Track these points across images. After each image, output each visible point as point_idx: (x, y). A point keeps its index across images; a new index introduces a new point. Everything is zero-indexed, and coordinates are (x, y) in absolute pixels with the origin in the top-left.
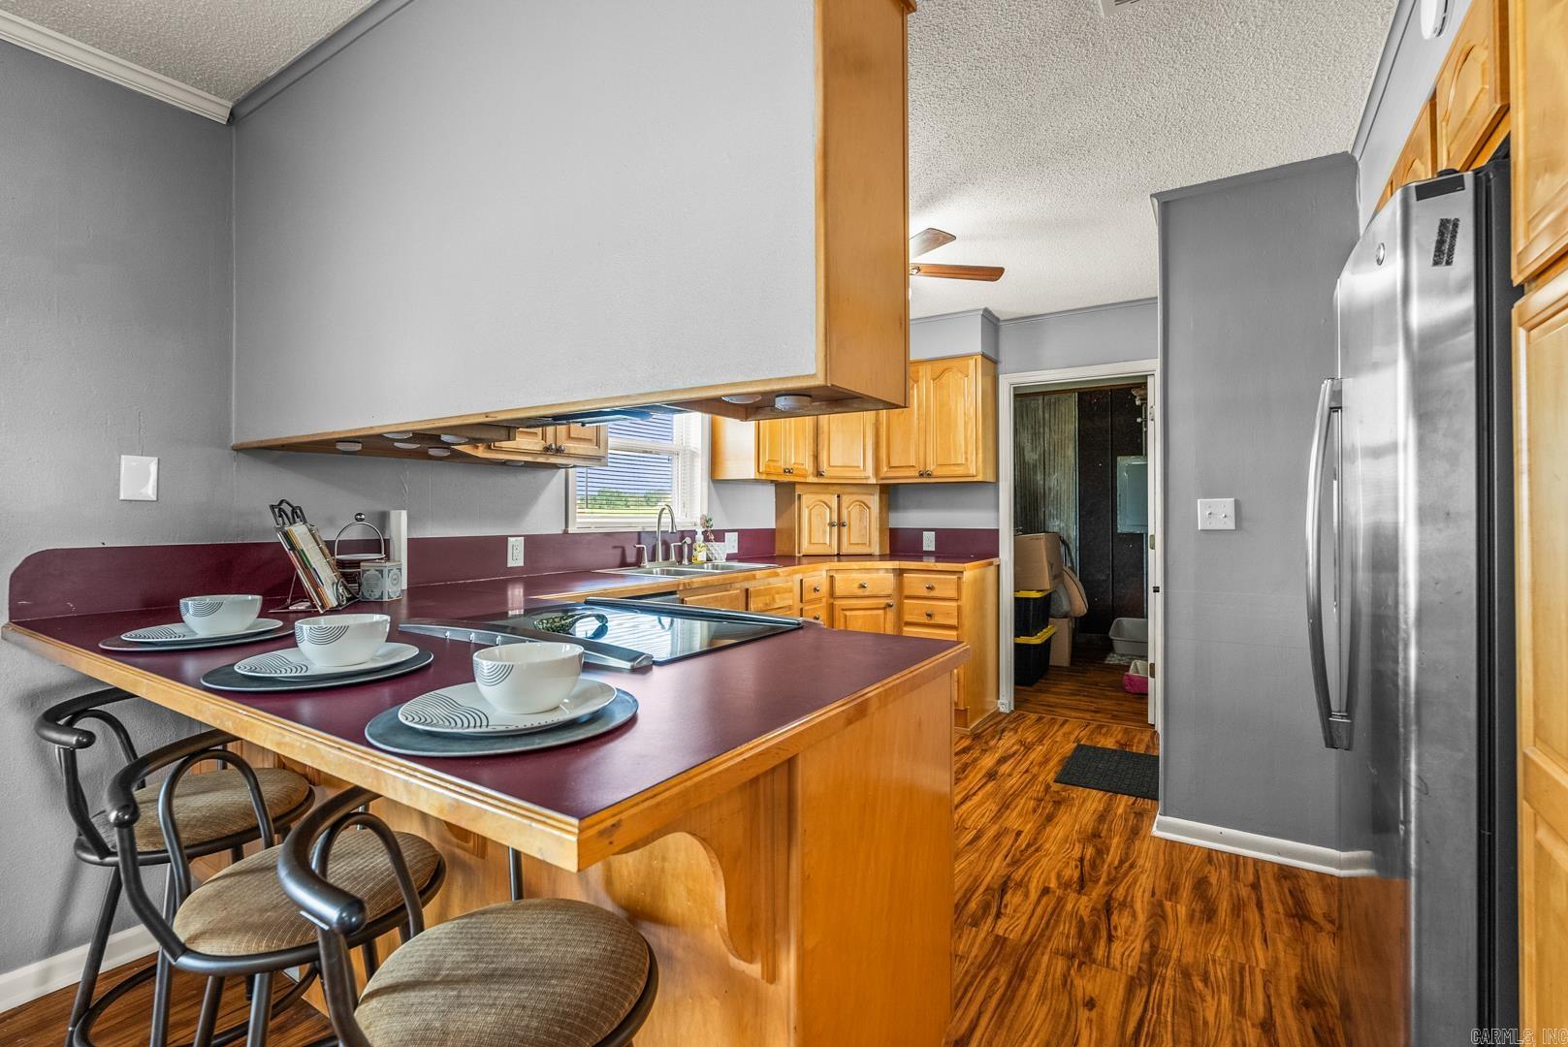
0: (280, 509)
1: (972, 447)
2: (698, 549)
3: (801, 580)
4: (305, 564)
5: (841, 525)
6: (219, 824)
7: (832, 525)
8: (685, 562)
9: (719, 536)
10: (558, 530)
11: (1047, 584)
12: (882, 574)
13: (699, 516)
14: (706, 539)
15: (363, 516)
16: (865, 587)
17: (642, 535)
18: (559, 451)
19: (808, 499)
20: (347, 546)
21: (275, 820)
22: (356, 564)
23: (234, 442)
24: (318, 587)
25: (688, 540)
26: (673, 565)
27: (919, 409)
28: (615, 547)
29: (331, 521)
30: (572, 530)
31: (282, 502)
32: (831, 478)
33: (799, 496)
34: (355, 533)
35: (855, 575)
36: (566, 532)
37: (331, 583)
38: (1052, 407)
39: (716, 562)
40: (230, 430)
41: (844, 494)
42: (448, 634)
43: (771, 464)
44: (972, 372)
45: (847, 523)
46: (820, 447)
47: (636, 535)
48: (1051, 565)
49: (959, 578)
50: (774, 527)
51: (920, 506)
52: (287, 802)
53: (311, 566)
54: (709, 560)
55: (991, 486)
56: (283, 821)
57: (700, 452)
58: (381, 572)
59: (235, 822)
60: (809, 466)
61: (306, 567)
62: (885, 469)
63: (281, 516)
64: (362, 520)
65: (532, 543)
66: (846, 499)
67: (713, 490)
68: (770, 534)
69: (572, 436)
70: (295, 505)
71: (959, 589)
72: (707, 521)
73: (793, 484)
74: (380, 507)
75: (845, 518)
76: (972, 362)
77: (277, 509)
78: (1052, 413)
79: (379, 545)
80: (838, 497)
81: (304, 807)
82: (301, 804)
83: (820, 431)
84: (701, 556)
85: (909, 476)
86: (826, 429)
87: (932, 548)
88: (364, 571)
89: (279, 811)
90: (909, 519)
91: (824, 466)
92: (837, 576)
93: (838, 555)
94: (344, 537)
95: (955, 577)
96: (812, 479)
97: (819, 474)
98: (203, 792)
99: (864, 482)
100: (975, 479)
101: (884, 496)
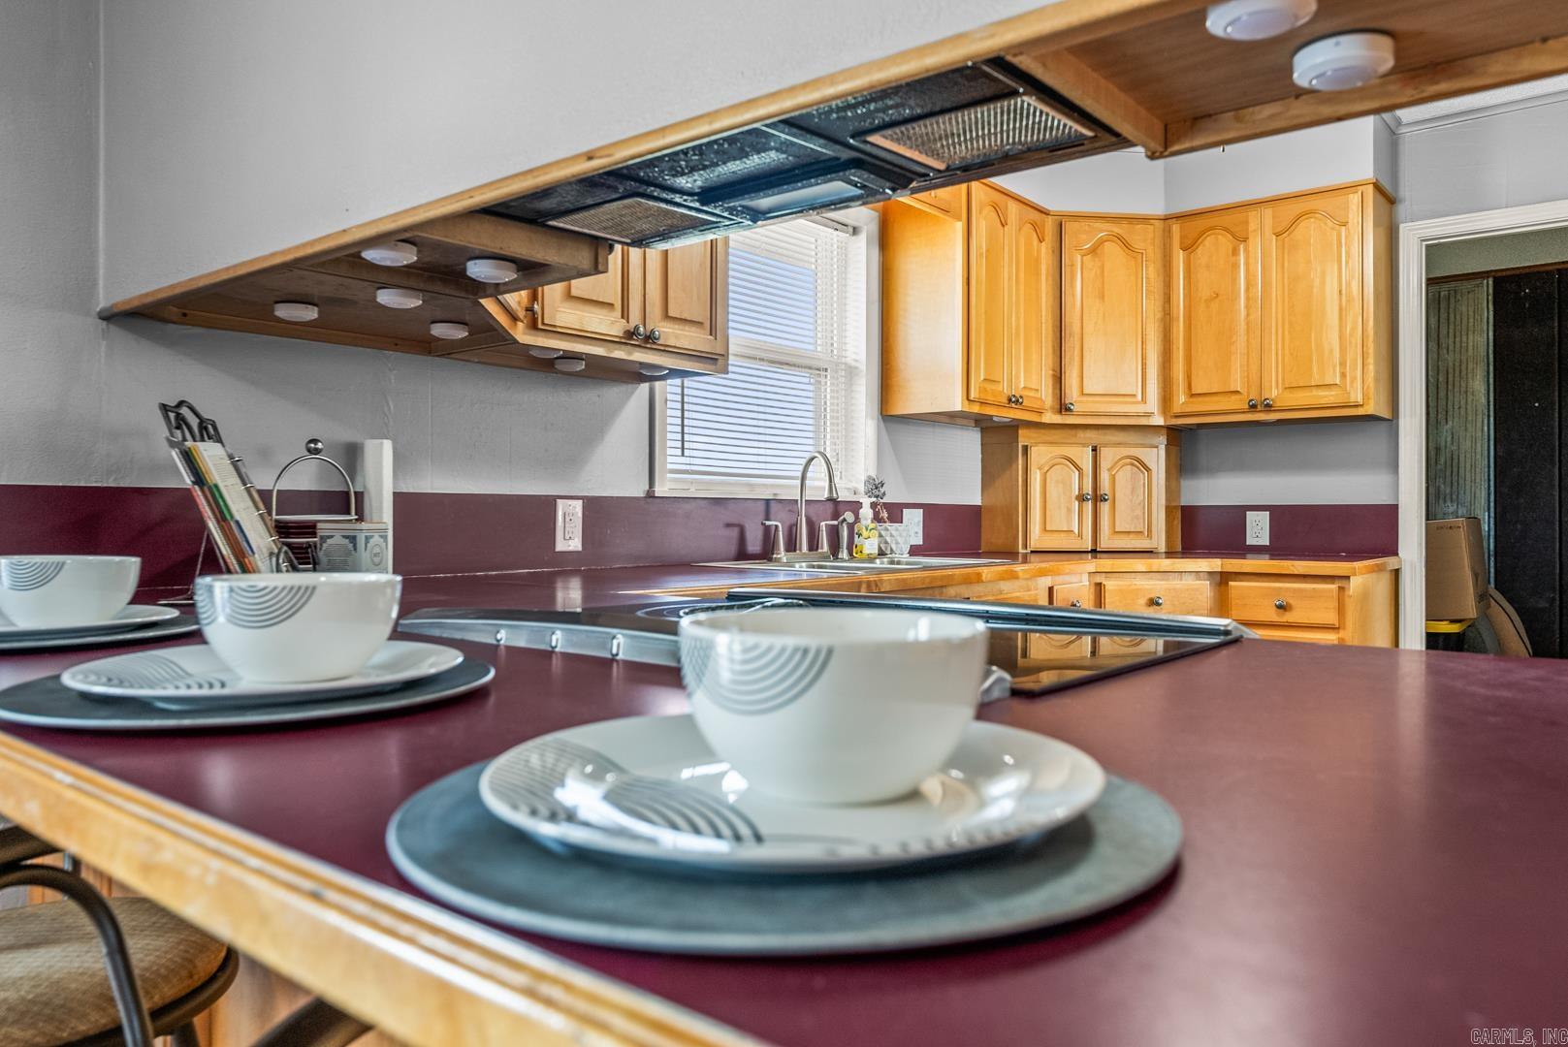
0: (178, 415)
1: (1354, 354)
2: (865, 533)
3: (1051, 589)
4: (221, 512)
5: (1098, 498)
6: (50, 1019)
7: (1081, 498)
8: (844, 554)
9: (894, 513)
10: (637, 489)
11: (1471, 610)
12: (1189, 582)
13: (863, 478)
14: (877, 518)
15: (320, 445)
16: (1158, 604)
17: (772, 504)
18: (649, 340)
19: (1041, 454)
20: (291, 500)
21: (156, 1014)
22: (310, 529)
23: (103, 301)
24: (244, 556)
25: (849, 516)
26: (825, 558)
27: (1247, 290)
28: (728, 525)
29: (265, 454)
30: (660, 490)
31: (181, 404)
32: (1085, 415)
33: (1026, 449)
34: (305, 478)
35: (1141, 582)
36: (650, 495)
37: (266, 555)
38: (1443, 305)
39: (896, 557)
40: (95, 284)
41: (1106, 445)
42: (502, 635)
43: (989, 386)
44: (1354, 217)
45: (1110, 496)
46: (1066, 360)
47: (761, 507)
48: (1476, 575)
49: (1341, 589)
50: (979, 502)
51: (1241, 466)
52: (184, 973)
53: (232, 516)
54: (882, 554)
55: (1384, 425)
56: (177, 1013)
57: (863, 367)
58: (353, 539)
59: (85, 1015)
60: (1046, 395)
61: (224, 519)
62: (1182, 399)
63: (178, 427)
64: (317, 451)
65: (597, 510)
66: (1108, 456)
67: (885, 437)
68: (974, 513)
69: (671, 314)
70: (205, 416)
71: (1341, 610)
72: (875, 487)
73: (1013, 427)
74: (347, 435)
75: (1105, 487)
76: (1354, 199)
77: (175, 415)
78: (1443, 315)
79: (344, 502)
80: (1094, 449)
81: (216, 986)
82: (213, 979)
83: (1066, 334)
84: (869, 545)
85: (1230, 408)
86: (1076, 329)
87: (1265, 541)
88: (324, 539)
89: (169, 992)
90: (1215, 490)
91: (1072, 394)
92: (1110, 584)
93: (1094, 551)
94: (285, 484)
95: (1333, 587)
96: (1050, 417)
97: (1063, 408)
98: (28, 946)
99: (1144, 422)
100: (1360, 412)
101: (1174, 449)
